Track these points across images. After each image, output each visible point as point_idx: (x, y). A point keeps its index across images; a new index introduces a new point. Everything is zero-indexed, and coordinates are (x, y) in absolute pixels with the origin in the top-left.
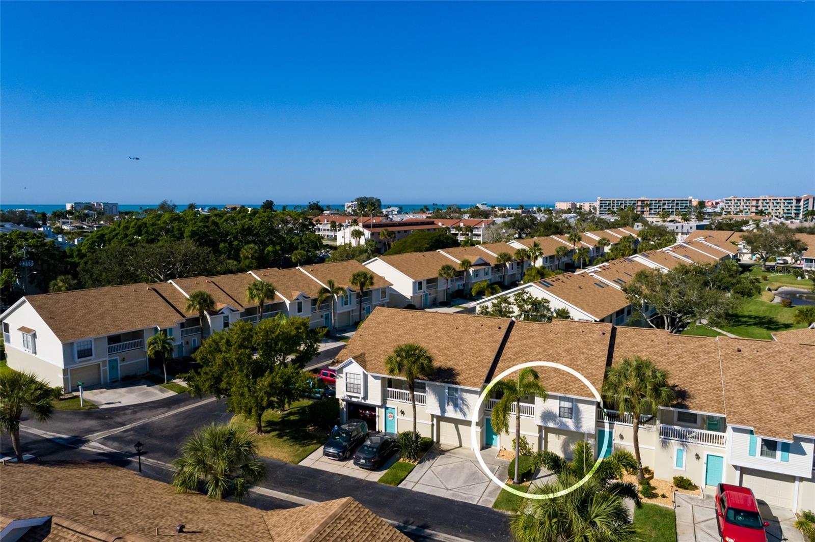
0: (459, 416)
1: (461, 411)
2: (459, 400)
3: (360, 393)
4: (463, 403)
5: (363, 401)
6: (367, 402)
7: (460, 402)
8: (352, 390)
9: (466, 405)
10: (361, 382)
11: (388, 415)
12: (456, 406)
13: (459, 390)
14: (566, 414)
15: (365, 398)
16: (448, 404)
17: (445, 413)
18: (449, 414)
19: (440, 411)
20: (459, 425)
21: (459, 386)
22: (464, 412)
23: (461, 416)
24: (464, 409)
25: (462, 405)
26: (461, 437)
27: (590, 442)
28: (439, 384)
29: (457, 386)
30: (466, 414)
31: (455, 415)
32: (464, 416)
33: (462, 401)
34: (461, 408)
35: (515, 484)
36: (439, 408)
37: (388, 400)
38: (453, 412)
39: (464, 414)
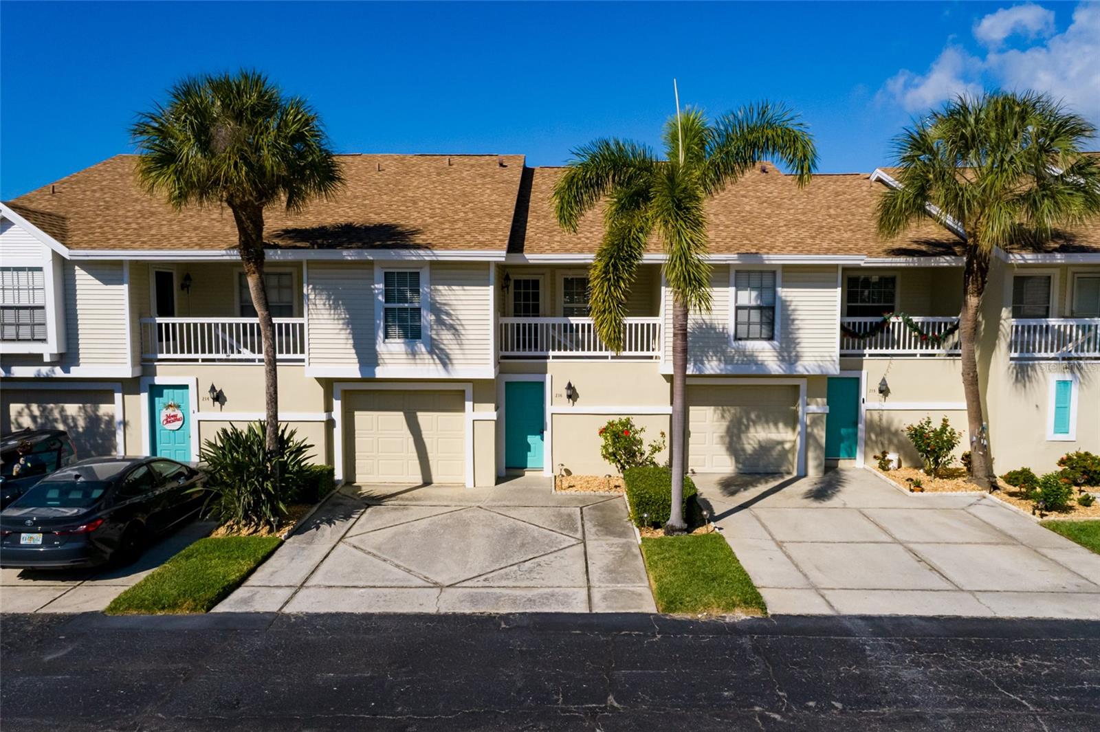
0: (427, 369)
1: (431, 352)
2: (424, 313)
3: (44, 340)
4: (440, 322)
5: (59, 372)
6: (75, 372)
7: (428, 318)
8: (10, 333)
9: (452, 328)
10: (49, 298)
11: (162, 414)
12: (412, 333)
13: (425, 276)
14: (755, 329)
15: (68, 356)
16: (387, 336)
17: (377, 368)
18: (390, 367)
19: (356, 361)
20: (419, 414)
21: (429, 252)
22: (442, 350)
23: (433, 367)
24: (445, 342)
25: (435, 327)
26: (426, 454)
27: (813, 408)
28: (353, 258)
29: (421, 252)
30: (450, 359)
31: (413, 367)
32: (445, 365)
33: (435, 315)
34: (432, 339)
35: (676, 533)
36: (353, 351)
37: (160, 356)
38: (405, 356)
39: (444, 357)
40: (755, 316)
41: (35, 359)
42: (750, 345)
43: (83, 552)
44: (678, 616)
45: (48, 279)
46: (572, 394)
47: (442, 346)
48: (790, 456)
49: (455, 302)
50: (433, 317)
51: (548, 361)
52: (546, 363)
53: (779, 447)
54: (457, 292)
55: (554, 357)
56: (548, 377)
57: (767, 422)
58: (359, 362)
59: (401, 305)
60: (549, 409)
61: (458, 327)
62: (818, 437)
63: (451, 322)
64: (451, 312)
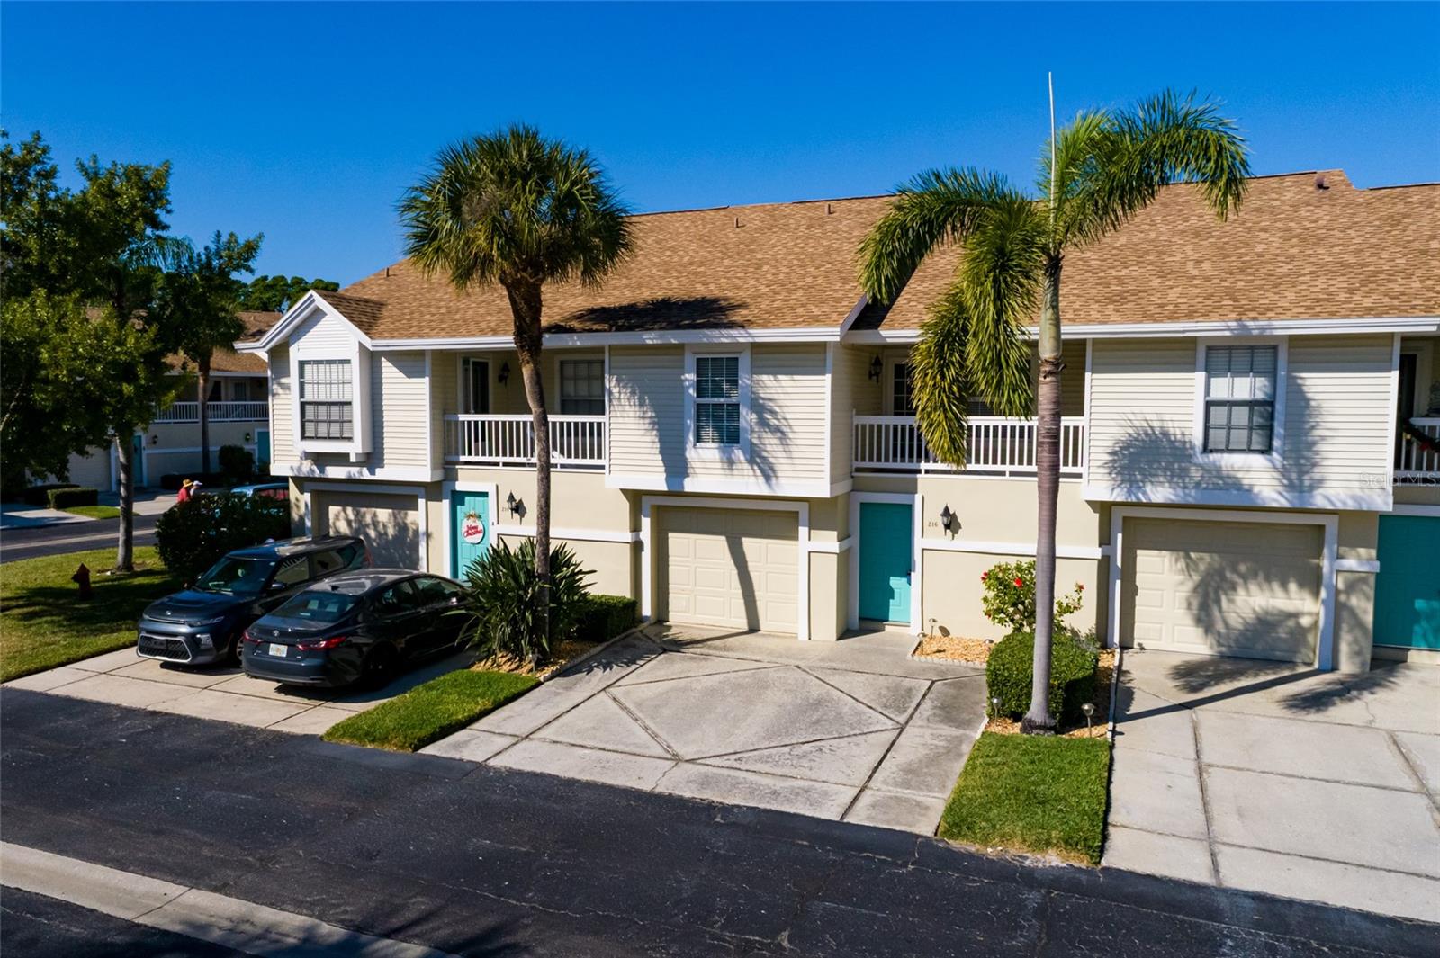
0: (746, 482)
1: (751, 461)
2: (744, 411)
3: (350, 439)
4: (763, 423)
5: (366, 475)
6: (381, 474)
7: (747, 418)
8: (323, 430)
9: (777, 430)
10: (355, 393)
11: (464, 525)
12: (730, 437)
13: (744, 362)
14: (1240, 437)
15: (373, 457)
16: (698, 439)
17: (686, 480)
18: (702, 478)
19: (663, 469)
20: (745, 540)
21: (742, 331)
22: (764, 458)
23: (753, 479)
24: (769, 448)
25: (756, 429)
26: (753, 592)
27: (1350, 563)
28: (655, 342)
29: (734, 332)
30: (774, 470)
31: (729, 479)
32: (768, 478)
33: (757, 413)
34: (752, 444)
35: (1035, 731)
36: (660, 457)
37: (462, 458)
38: (719, 465)
39: (767, 468)
40: (1241, 416)
41: (342, 459)
42: (1229, 461)
43: (321, 670)
44: (957, 845)
45: (355, 372)
46: (951, 523)
47: (765, 454)
48: (1310, 638)
49: (782, 396)
50: (754, 416)
51: (918, 476)
52: (916, 479)
53: (1291, 623)
54: (783, 383)
55: (927, 472)
56: (918, 498)
57: (1268, 580)
58: (666, 471)
59: (716, 400)
60: (919, 543)
61: (785, 429)
62: (1359, 612)
63: (776, 422)
64: (777, 409)
